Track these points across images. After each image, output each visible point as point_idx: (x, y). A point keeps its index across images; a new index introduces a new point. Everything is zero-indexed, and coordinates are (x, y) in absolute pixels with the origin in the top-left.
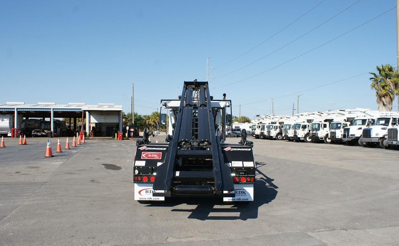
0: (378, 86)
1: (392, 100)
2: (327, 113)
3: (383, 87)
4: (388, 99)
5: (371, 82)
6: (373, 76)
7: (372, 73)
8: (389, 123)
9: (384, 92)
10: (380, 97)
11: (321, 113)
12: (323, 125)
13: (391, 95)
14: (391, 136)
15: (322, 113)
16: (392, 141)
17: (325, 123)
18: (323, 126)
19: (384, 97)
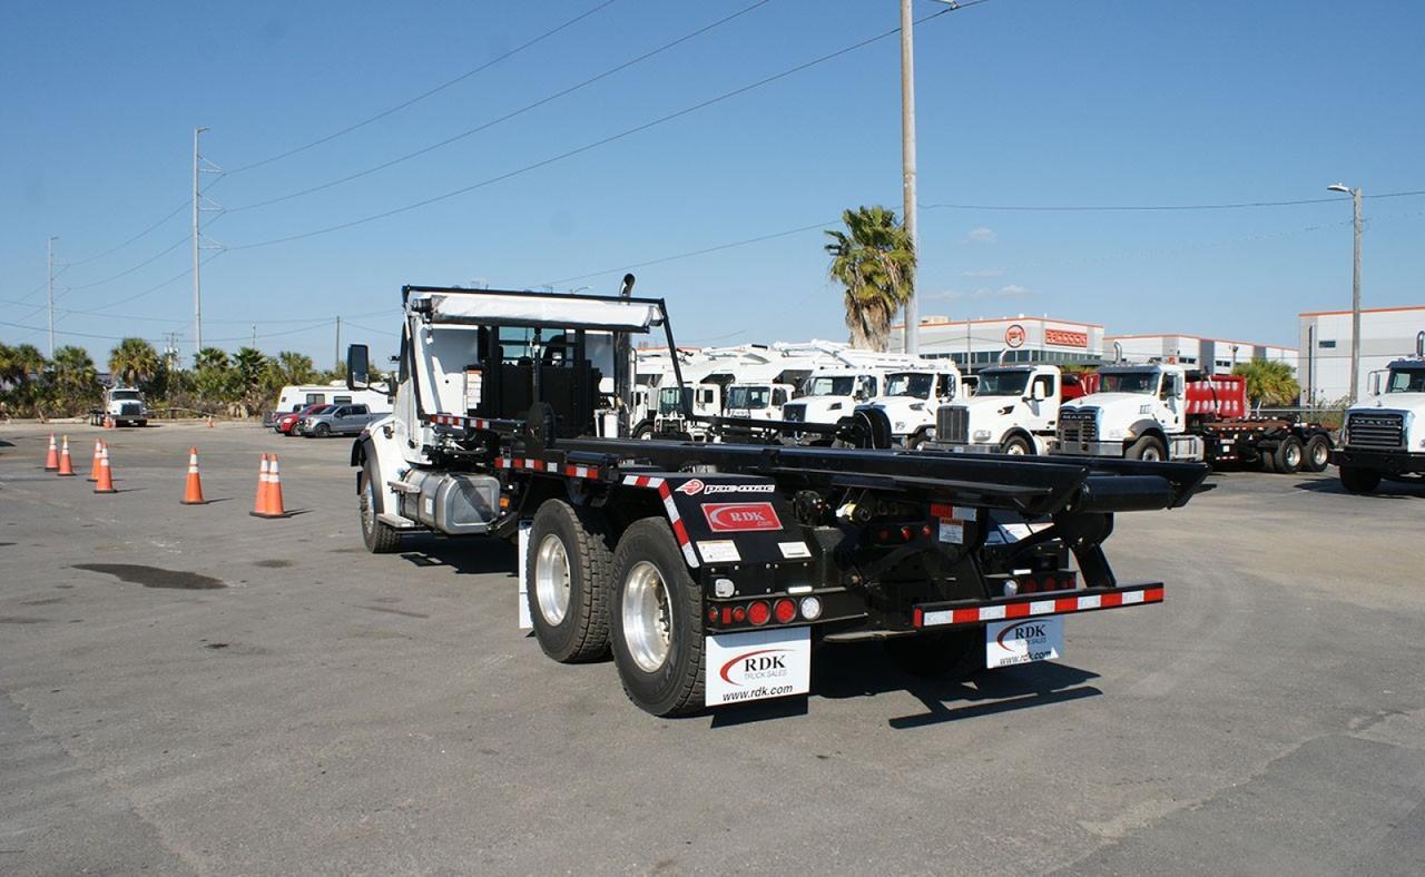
0: (854, 271)
1: (889, 314)
2: (707, 354)
3: (869, 279)
4: (878, 313)
5: (830, 259)
6: (835, 241)
7: (833, 234)
8: (928, 391)
9: (868, 293)
10: (856, 307)
11: (687, 353)
12: (702, 394)
13: (890, 305)
14: (948, 431)
15: (690, 351)
16: (950, 446)
17: (708, 387)
18: (702, 399)
19: (869, 308)
